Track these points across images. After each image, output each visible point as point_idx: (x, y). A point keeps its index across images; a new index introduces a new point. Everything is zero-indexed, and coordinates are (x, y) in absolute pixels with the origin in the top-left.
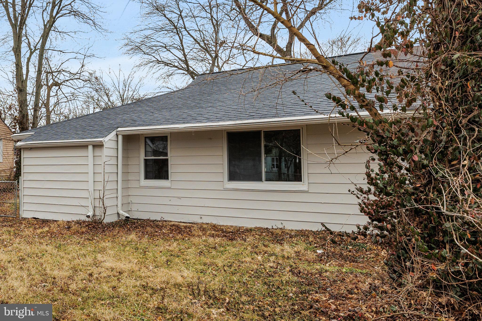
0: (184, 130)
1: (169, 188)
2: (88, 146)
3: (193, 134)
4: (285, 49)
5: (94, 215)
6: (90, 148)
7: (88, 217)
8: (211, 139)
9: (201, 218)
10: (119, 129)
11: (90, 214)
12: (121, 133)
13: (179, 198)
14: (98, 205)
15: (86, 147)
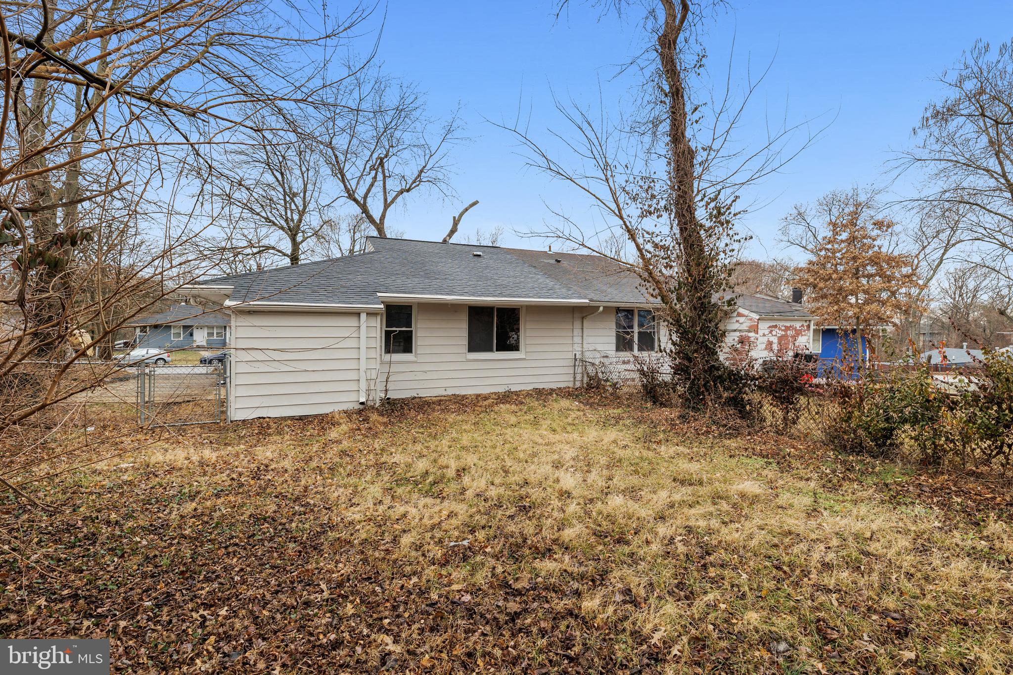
1: (414, 362)
4: (378, 222)
5: (367, 401)
6: (363, 316)
7: (362, 403)
8: (457, 312)
9: (445, 390)
10: (379, 294)
11: (363, 400)
12: (383, 300)
13: (425, 372)
14: (372, 387)
15: (358, 314)
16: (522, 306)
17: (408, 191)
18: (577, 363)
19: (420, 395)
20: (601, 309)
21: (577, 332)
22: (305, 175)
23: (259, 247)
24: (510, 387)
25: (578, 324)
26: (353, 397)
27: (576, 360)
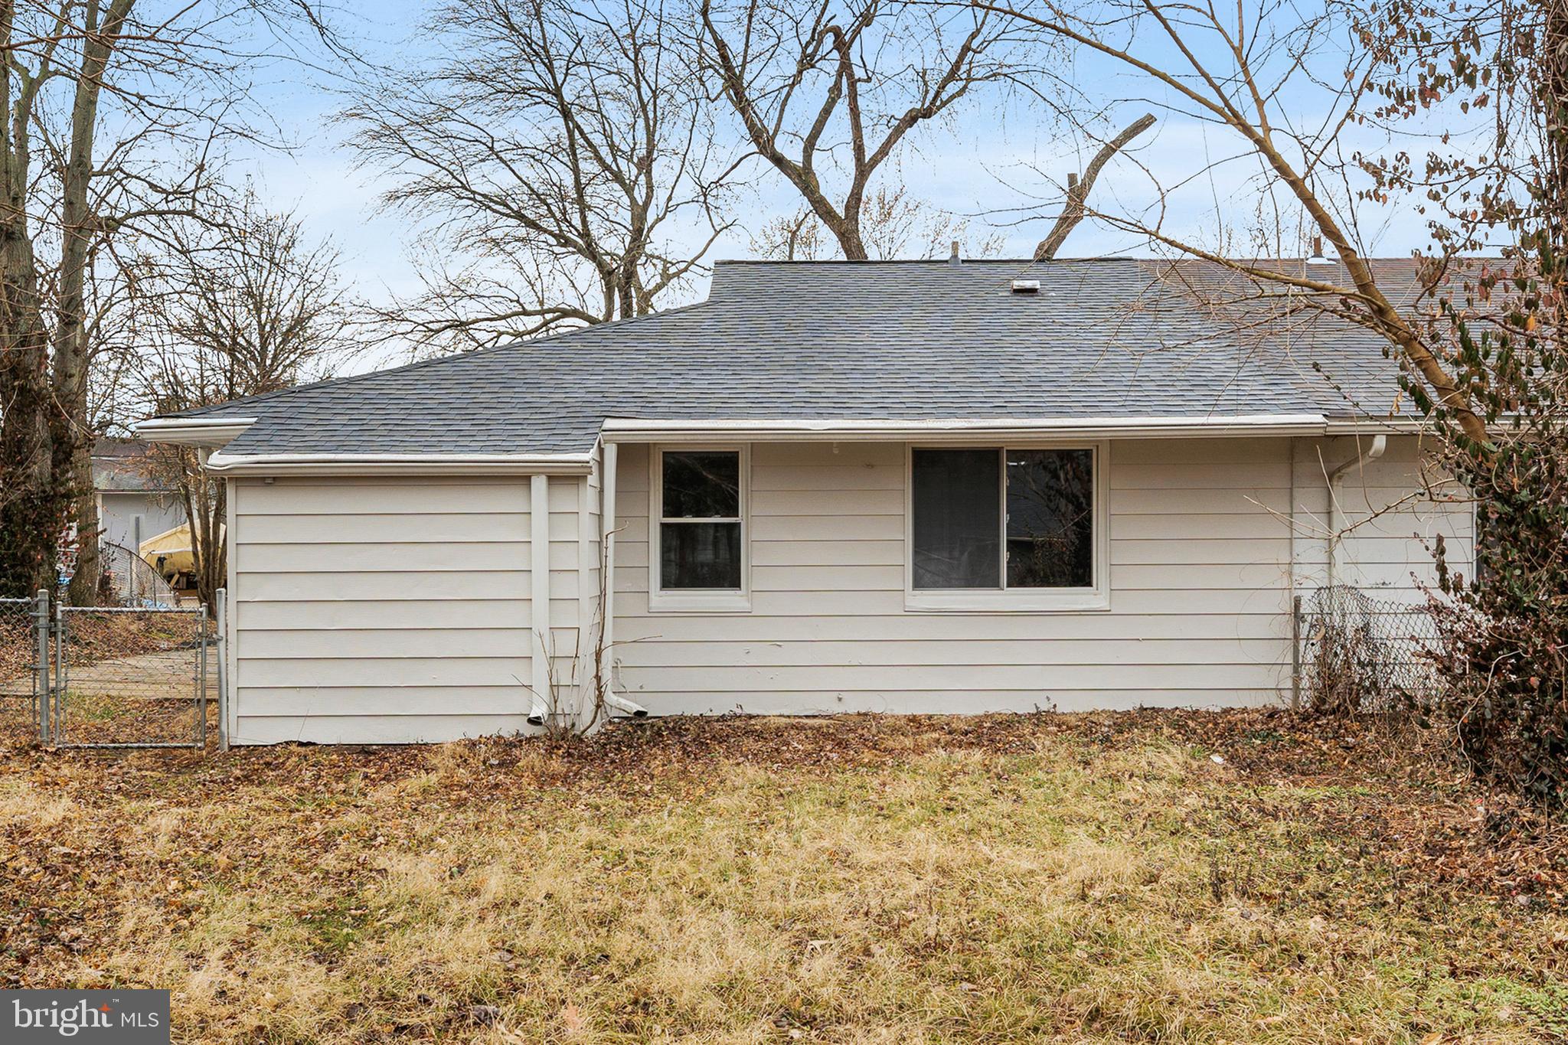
0: (825, 437)
1: (746, 615)
2: (529, 478)
3: (836, 451)
4: (842, 215)
5: (553, 715)
6: (539, 484)
7: (535, 721)
8: (872, 466)
9: (840, 699)
10: (609, 424)
11: (539, 710)
12: (614, 438)
13: (777, 643)
14: (565, 680)
15: (525, 480)
16: (1098, 444)
17: (927, 114)
18: (1304, 628)
19: (748, 710)
20: (1380, 443)
21: (1309, 521)
22: (650, 107)
23: (542, 313)
24: (1055, 698)
25: (1308, 500)
26: (517, 703)
27: (1298, 616)
